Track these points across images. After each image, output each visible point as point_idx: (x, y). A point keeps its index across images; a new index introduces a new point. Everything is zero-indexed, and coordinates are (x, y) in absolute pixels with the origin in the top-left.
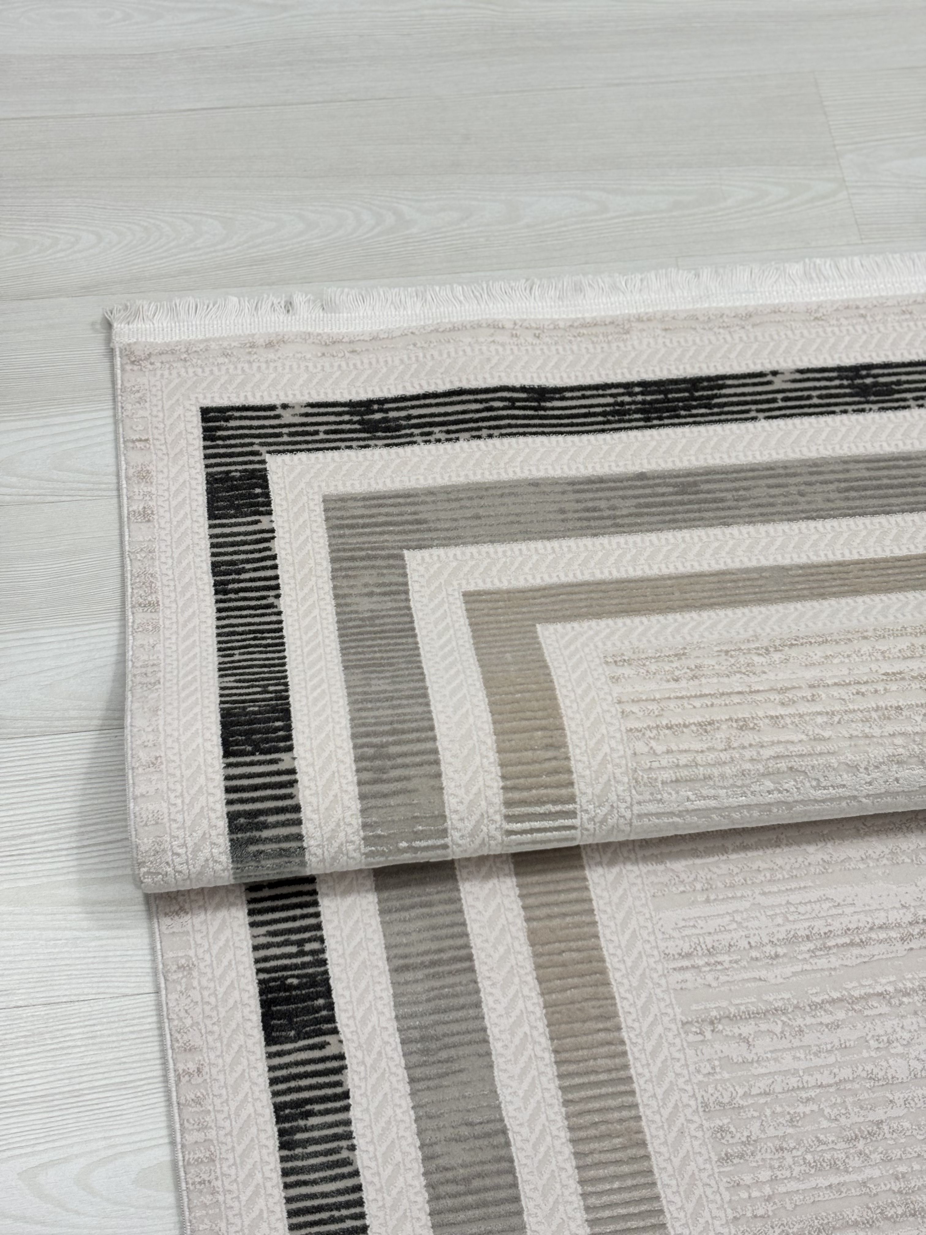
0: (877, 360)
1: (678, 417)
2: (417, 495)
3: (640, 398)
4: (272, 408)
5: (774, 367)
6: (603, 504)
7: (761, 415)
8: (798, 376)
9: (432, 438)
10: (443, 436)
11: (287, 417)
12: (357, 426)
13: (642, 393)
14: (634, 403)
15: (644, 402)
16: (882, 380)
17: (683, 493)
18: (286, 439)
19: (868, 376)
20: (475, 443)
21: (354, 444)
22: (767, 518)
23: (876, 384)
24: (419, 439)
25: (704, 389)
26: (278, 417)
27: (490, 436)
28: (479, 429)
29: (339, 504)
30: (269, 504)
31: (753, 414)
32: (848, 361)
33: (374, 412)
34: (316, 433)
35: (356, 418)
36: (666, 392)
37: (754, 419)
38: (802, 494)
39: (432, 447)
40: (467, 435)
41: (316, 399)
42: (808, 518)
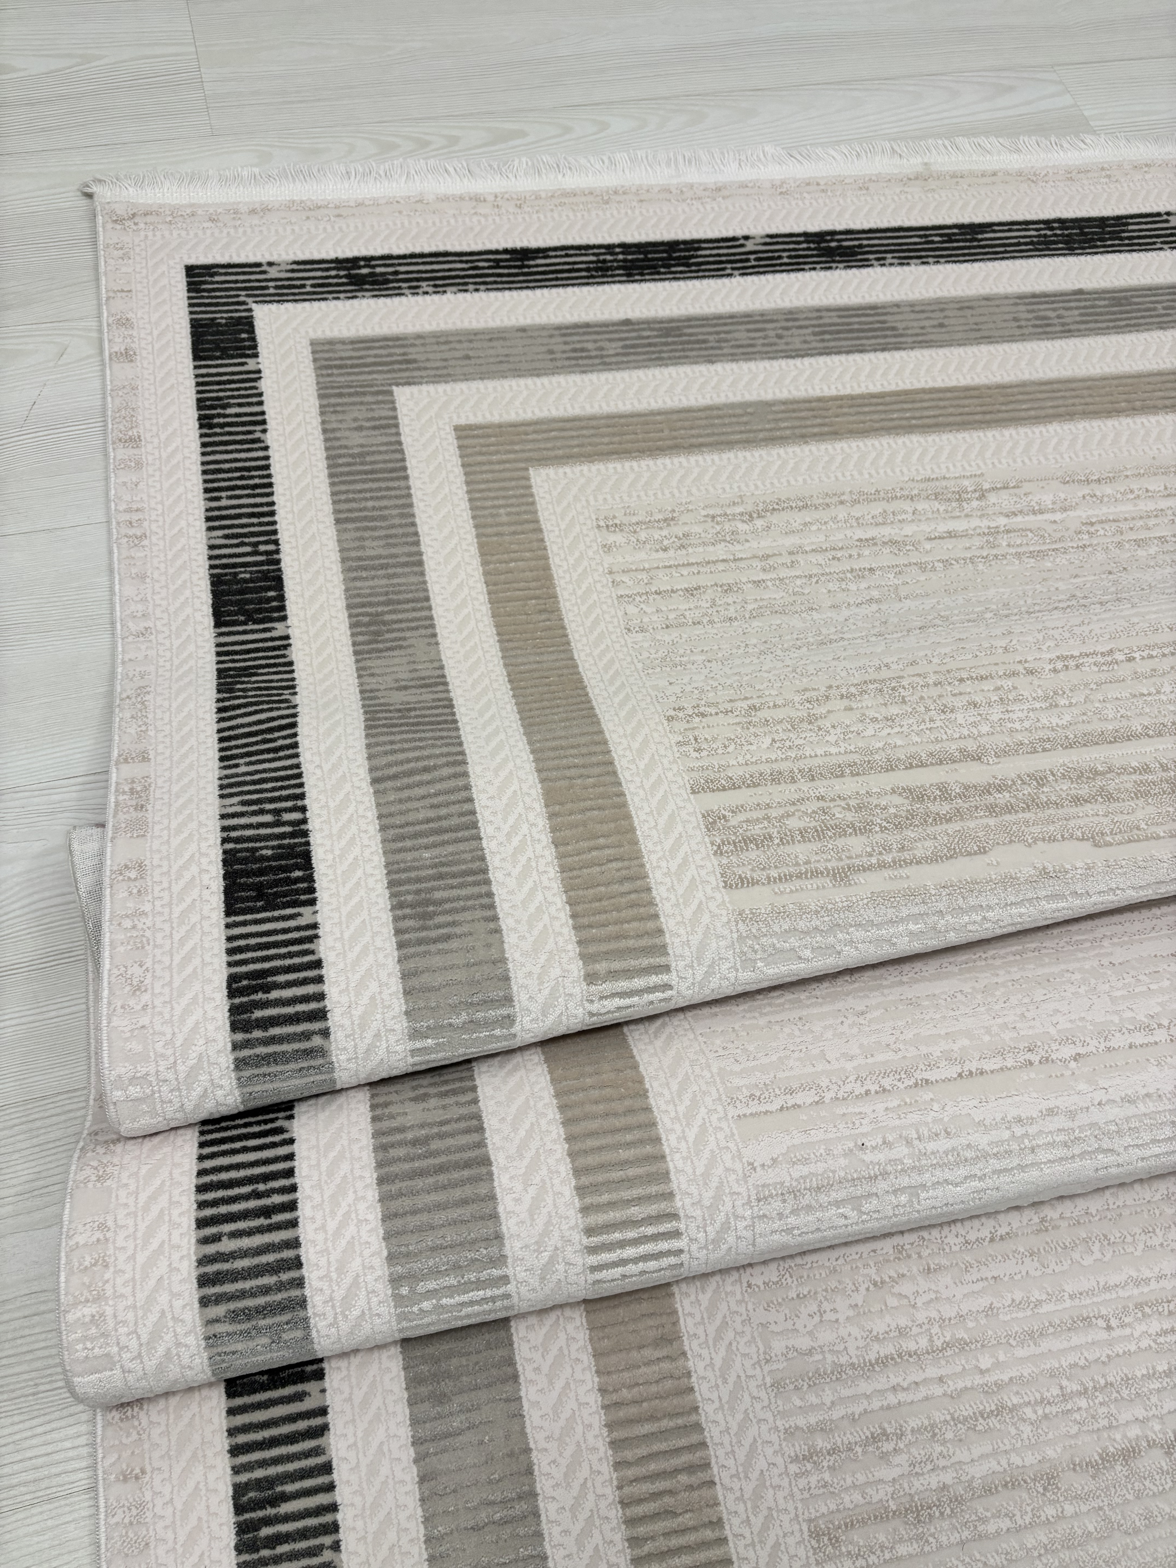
0: (839, 227)
1: (659, 273)
2: (405, 339)
3: (621, 257)
4: (259, 265)
5: (745, 232)
6: (590, 346)
7: (736, 272)
8: (768, 240)
9: (420, 291)
10: (430, 289)
11: (273, 273)
12: (344, 280)
13: (623, 253)
14: (615, 260)
15: (625, 261)
16: (845, 244)
17: (667, 335)
18: (272, 291)
19: (832, 240)
20: (461, 296)
21: (342, 295)
22: (749, 357)
23: (840, 247)
24: (406, 291)
25: (681, 250)
26: (264, 272)
27: (477, 290)
28: (466, 284)
29: (326, 347)
30: (255, 347)
31: (729, 271)
32: (813, 227)
33: (360, 267)
34: (304, 286)
35: (342, 273)
36: (646, 253)
37: (730, 275)
38: (780, 337)
39: (419, 299)
40: (454, 289)
41: (301, 257)
42: (787, 357)
